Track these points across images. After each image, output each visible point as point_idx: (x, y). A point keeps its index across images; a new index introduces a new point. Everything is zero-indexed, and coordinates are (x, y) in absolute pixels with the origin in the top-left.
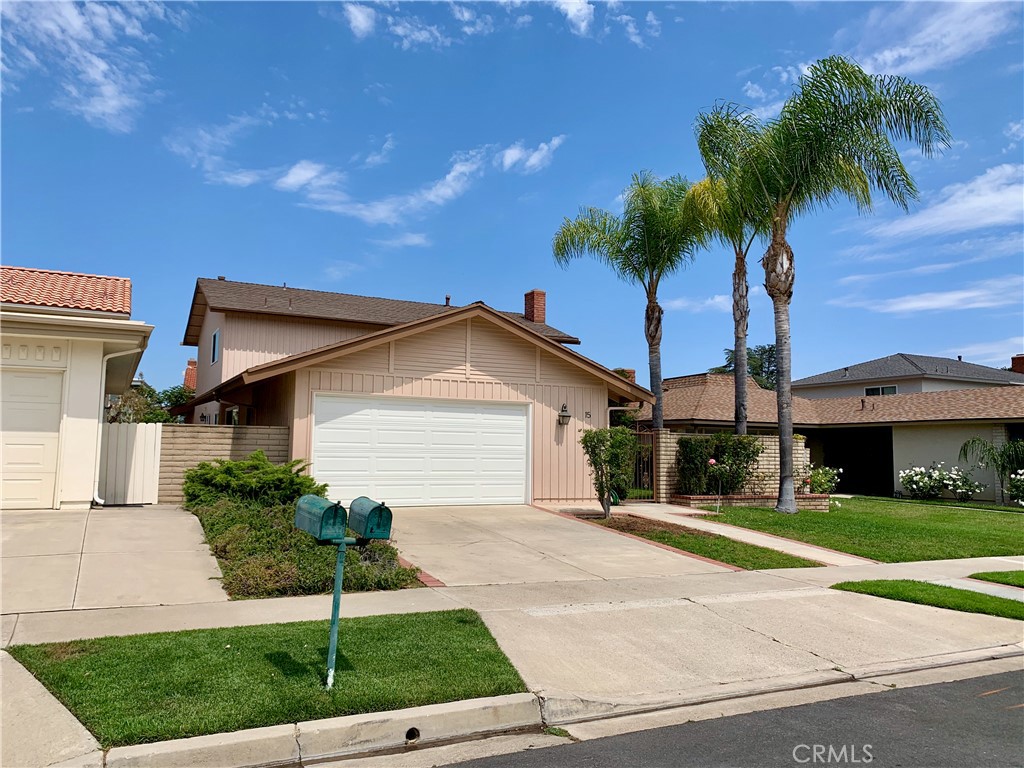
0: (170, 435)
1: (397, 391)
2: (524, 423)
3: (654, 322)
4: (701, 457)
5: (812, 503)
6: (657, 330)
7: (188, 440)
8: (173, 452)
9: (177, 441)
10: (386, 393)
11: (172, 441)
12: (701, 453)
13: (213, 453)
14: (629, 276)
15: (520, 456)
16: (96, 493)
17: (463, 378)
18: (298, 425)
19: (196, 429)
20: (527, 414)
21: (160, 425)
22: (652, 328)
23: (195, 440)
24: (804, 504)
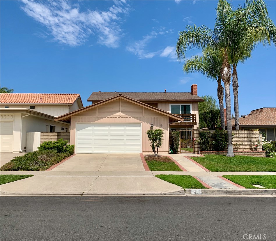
0: (43, 135)
1: (99, 121)
2: (140, 129)
3: (220, 92)
4: (205, 138)
5: (257, 154)
6: (221, 95)
7: (47, 136)
8: (43, 139)
9: (44, 136)
10: (95, 122)
11: (43, 136)
12: (205, 136)
13: (52, 139)
14: (211, 77)
15: (139, 139)
16: (21, 149)
17: (119, 116)
18: (72, 131)
19: (48, 133)
20: (141, 126)
21: (40, 132)
22: (219, 94)
23: (48, 136)
24: (253, 154)
